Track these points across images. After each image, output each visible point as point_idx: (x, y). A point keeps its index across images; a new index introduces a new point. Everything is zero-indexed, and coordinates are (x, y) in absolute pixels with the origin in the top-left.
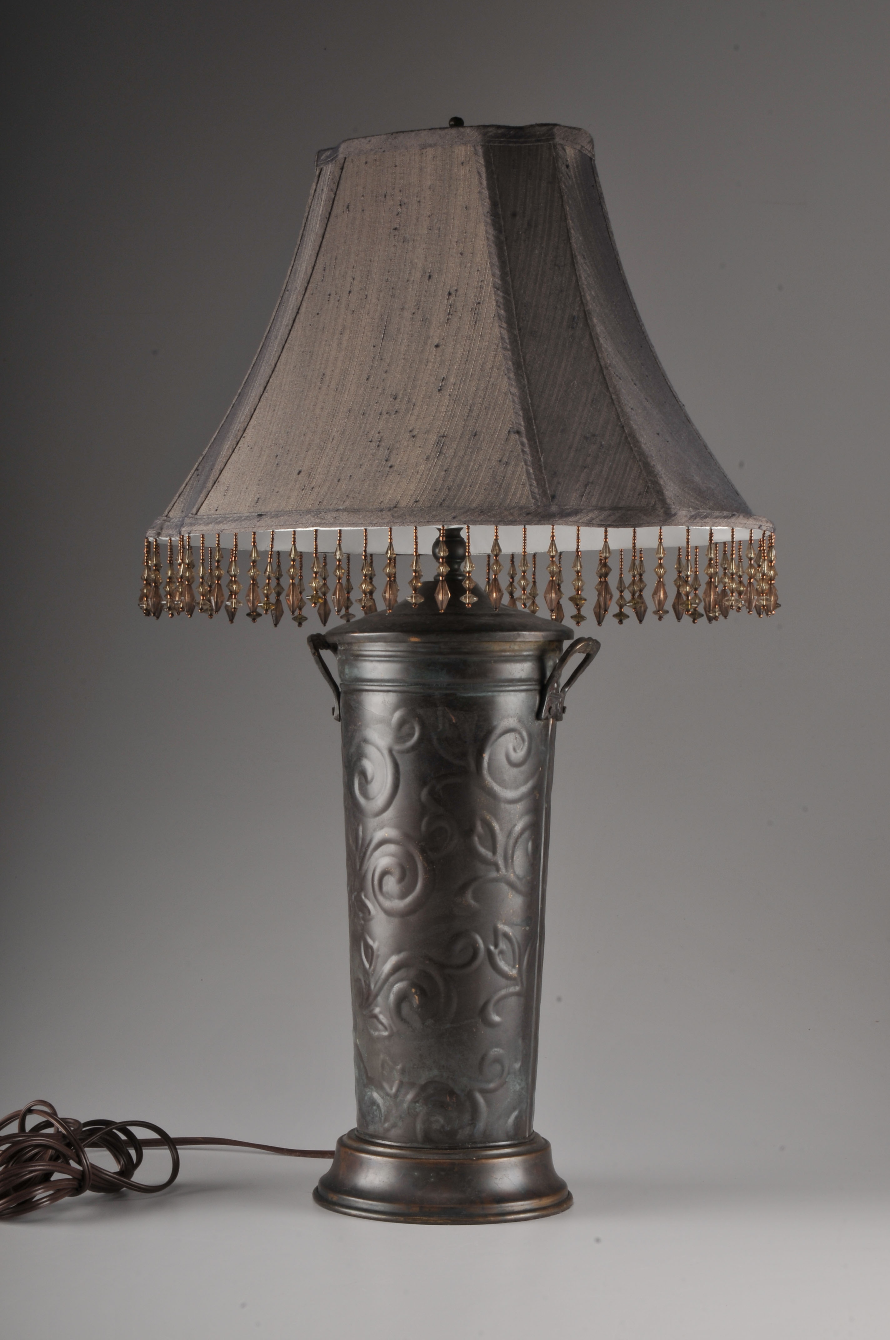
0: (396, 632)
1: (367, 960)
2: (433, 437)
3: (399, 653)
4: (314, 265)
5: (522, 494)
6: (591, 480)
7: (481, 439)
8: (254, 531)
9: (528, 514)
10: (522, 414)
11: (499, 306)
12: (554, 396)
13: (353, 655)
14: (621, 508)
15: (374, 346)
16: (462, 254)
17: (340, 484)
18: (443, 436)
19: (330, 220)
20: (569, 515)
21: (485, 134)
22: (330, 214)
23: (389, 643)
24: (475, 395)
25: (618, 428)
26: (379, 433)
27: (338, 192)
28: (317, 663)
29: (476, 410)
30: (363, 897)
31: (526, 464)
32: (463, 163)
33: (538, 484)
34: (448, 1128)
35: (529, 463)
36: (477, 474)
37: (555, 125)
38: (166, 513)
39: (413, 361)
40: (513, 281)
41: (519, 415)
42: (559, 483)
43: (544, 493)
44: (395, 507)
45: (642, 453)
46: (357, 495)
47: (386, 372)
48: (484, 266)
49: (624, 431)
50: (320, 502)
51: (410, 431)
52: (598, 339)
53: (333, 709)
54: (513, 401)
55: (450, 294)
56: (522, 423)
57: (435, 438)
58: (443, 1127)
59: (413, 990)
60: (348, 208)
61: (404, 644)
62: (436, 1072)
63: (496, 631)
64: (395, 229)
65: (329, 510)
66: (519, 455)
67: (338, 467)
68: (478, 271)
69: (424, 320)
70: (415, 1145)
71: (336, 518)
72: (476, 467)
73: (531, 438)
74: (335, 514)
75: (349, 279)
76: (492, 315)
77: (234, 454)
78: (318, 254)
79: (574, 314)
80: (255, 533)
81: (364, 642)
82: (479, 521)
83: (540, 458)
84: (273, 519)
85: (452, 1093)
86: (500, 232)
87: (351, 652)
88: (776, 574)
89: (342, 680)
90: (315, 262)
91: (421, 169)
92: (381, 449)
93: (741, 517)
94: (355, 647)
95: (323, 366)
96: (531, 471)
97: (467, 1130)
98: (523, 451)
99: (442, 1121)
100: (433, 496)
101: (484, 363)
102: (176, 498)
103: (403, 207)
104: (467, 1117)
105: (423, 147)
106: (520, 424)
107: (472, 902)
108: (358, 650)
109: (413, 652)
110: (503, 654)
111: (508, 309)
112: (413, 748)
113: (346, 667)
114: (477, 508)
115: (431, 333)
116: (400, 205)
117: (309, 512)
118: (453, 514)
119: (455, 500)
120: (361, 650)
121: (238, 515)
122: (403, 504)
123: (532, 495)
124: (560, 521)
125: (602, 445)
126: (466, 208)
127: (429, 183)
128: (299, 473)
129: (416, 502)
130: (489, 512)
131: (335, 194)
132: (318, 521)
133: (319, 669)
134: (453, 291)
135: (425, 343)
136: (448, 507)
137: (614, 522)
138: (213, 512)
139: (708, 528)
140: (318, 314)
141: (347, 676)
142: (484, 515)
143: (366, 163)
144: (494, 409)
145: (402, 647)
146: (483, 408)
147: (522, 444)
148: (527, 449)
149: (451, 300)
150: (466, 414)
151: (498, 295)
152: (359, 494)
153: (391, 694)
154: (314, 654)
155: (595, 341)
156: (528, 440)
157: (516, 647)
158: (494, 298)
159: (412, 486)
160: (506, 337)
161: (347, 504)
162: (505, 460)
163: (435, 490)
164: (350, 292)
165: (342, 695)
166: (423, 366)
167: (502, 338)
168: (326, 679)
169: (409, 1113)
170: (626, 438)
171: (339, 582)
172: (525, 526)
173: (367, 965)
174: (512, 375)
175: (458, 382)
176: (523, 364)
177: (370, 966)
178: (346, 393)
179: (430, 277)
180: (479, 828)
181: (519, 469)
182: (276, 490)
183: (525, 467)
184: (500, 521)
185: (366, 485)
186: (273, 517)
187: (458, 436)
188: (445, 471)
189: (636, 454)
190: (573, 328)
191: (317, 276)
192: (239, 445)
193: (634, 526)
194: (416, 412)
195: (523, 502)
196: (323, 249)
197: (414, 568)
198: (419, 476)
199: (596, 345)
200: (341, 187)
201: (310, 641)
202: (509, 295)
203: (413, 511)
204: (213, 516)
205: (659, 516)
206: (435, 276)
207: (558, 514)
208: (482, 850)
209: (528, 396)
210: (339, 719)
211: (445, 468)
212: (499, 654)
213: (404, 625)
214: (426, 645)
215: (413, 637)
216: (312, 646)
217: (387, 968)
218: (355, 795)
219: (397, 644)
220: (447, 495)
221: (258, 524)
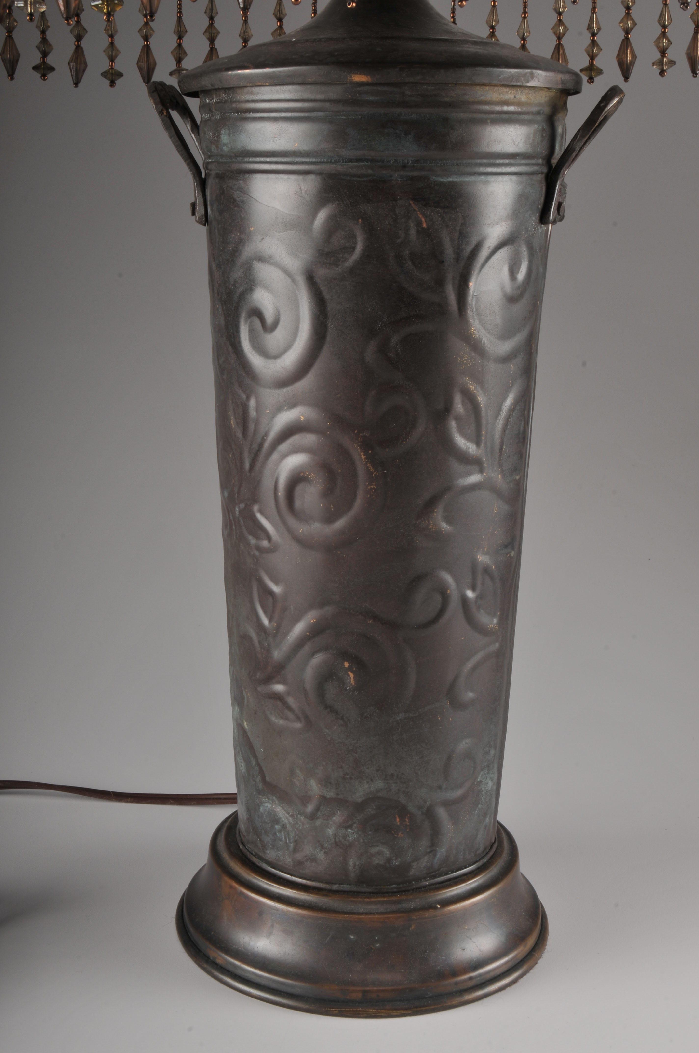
0: (327, 64)
1: (265, 612)
13: (239, 111)
23: (309, 87)
28: (167, 128)
30: (259, 516)
34: (396, 863)
53: (193, 206)
58: (389, 860)
59: (346, 664)
61: (338, 88)
62: (379, 784)
63: (498, 66)
70: (345, 887)
85: (403, 811)
87: (234, 105)
97: (424, 862)
99: (387, 852)
104: (424, 843)
107: (444, 526)
109: (352, 102)
110: (505, 108)
112: (352, 271)
113: (223, 132)
133: (171, 138)
141: (225, 148)
145: (334, 92)
153: (312, 177)
154: (161, 112)
157: (524, 98)
165: (211, 183)
169: (336, 842)
173: (266, 621)
177: (270, 621)
180: (459, 406)
201: (153, 92)
208: (462, 442)
210: (205, 220)
212: (498, 108)
213: (336, 53)
214: (380, 88)
215: (357, 74)
216: (158, 100)
217: (299, 628)
218: (242, 351)
219: (324, 88)
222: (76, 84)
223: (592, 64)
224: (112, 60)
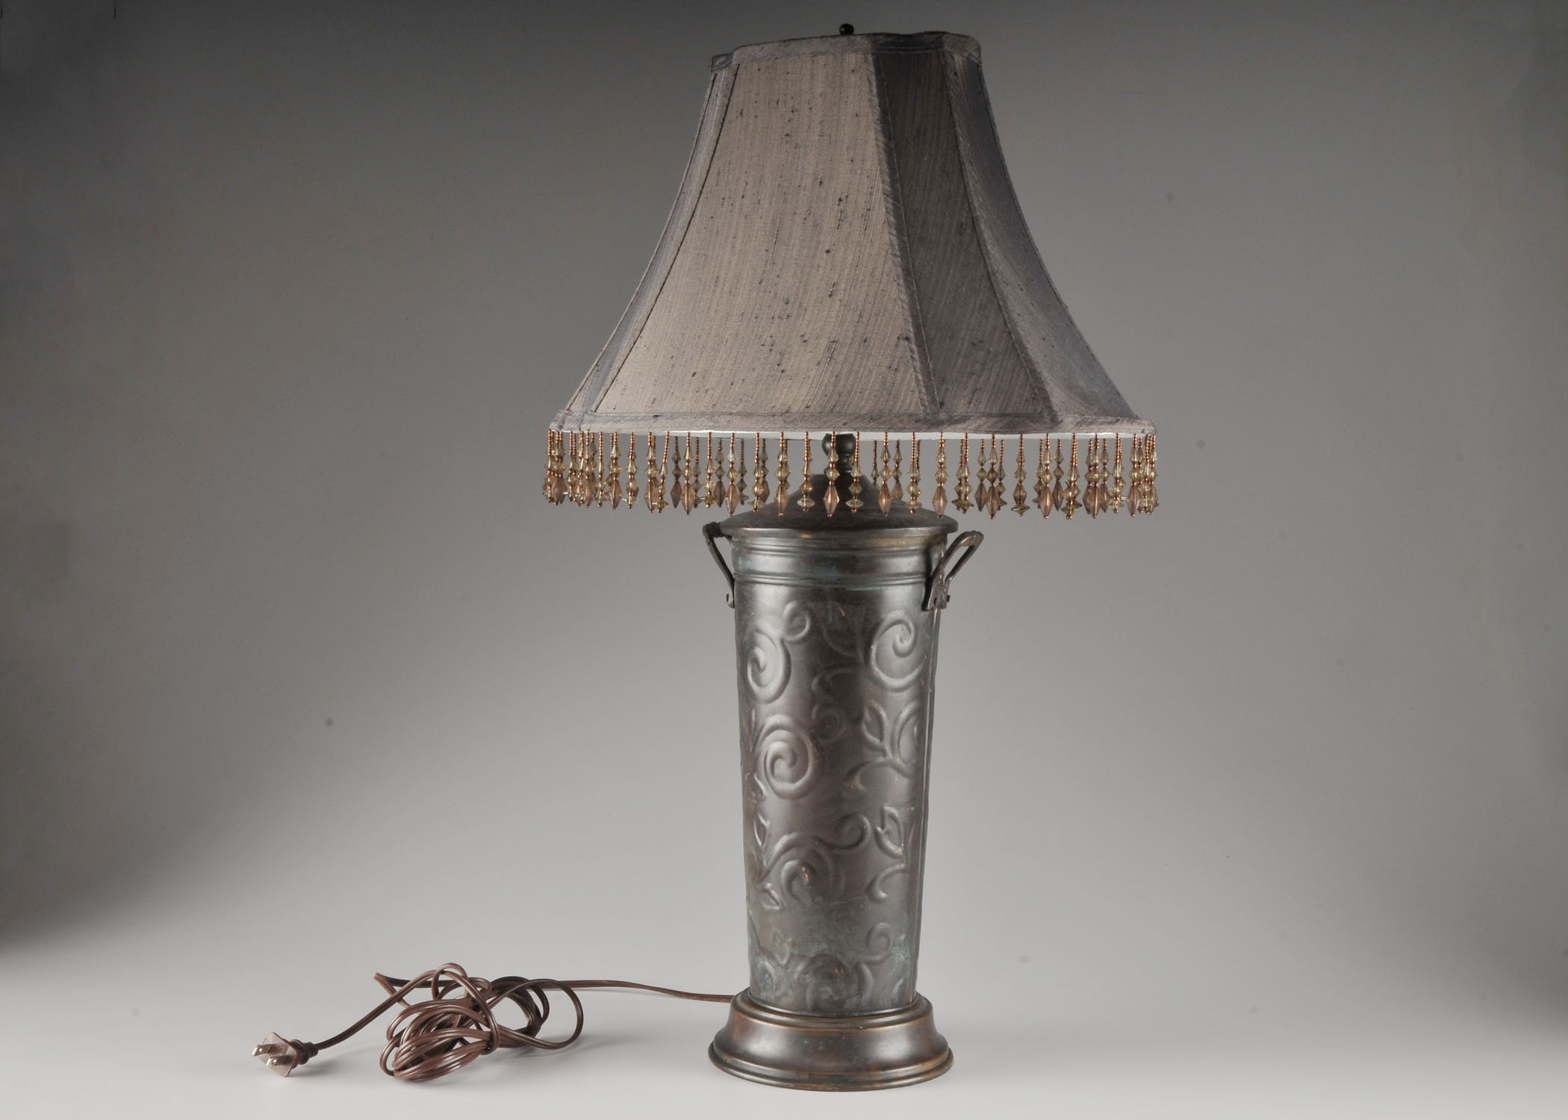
0: (788, 528)
1: (760, 839)
2: (824, 342)
3: (790, 548)
4: (709, 170)
5: (911, 401)
6: (979, 387)
7: (871, 345)
8: (650, 431)
9: (917, 421)
10: (911, 321)
11: (889, 213)
12: (943, 303)
13: (746, 548)
14: (1008, 415)
15: (766, 251)
16: (852, 161)
17: (733, 387)
18: (834, 342)
19: (724, 125)
20: (957, 422)
21: (875, 42)
22: (724, 119)
23: (781, 538)
24: (865, 301)
25: (1005, 335)
26: (771, 337)
27: (732, 98)
28: (712, 553)
29: (866, 316)
30: (756, 778)
31: (915, 371)
32: (853, 71)
33: (927, 391)
34: (836, 998)
35: (918, 370)
36: (867, 380)
37: (944, 33)
38: (568, 406)
39: (804, 266)
40: (902, 188)
41: (908, 321)
42: (947, 390)
43: (933, 400)
44: (787, 412)
45: (1029, 360)
46: (750, 399)
47: (778, 276)
48: (874, 173)
49: (1011, 337)
50: (714, 405)
51: (802, 336)
52: (986, 246)
53: (728, 596)
54: (903, 308)
55: (840, 200)
56: (911, 329)
57: (826, 343)
58: (831, 997)
59: (804, 869)
60: (741, 113)
61: (795, 540)
62: (825, 946)
64: (787, 135)
65: (722, 413)
66: (908, 361)
67: (731, 370)
68: (868, 177)
69: (816, 225)
70: (804, 1013)
72: (866, 373)
73: (920, 345)
74: (728, 418)
75: (743, 184)
76: (882, 222)
78: (712, 158)
79: (963, 220)
80: (651, 433)
81: (757, 536)
83: (929, 365)
84: (668, 421)
85: (840, 965)
86: (890, 139)
87: (746, 545)
88: (1156, 475)
89: (735, 570)
90: (710, 166)
91: (812, 76)
92: (773, 353)
93: (1125, 422)
94: (748, 541)
95: (717, 269)
96: (920, 377)
97: (855, 1000)
98: (912, 357)
99: (830, 991)
100: (824, 401)
101: (874, 269)
102: (577, 391)
103: (795, 113)
104: (854, 987)
105: (815, 54)
106: (909, 331)
107: (860, 786)
108: (751, 543)
109: (805, 548)
110: (891, 549)
111: (897, 216)
112: (804, 639)
113: (739, 558)
114: (866, 414)
115: (822, 238)
116: (792, 111)
117: (703, 414)
118: (844, 421)
119: (846, 406)
120: (753, 544)
121: (635, 415)
122: (794, 409)
123: (921, 402)
124: (948, 429)
125: (989, 352)
126: (857, 115)
127: (820, 90)
128: (694, 374)
129: (808, 407)
130: (878, 419)
131: (729, 100)
132: (712, 424)
133: (713, 555)
134: (843, 197)
135: (816, 248)
136: (839, 413)
137: (1001, 428)
138: (611, 410)
139: (1093, 434)
140: (712, 217)
141: (741, 567)
142: (873, 421)
143: (759, 70)
144: (884, 315)
145: (793, 543)
146: (873, 314)
147: (912, 351)
148: (916, 356)
149: (842, 206)
150: (857, 320)
151: (888, 202)
152: (751, 397)
153: (783, 587)
154: (709, 544)
155: (983, 247)
156: (917, 347)
157: (904, 543)
158: (883, 205)
159: (804, 391)
160: (895, 243)
161: (740, 407)
162: (895, 366)
163: (826, 395)
164: (743, 197)
165: (735, 584)
166: (814, 271)
167: (892, 245)
168: (720, 567)
169: (799, 983)
170: (1013, 344)
171: (732, 484)
173: (760, 843)
174: (901, 281)
175: (848, 287)
176: (912, 270)
177: (763, 843)
178: (739, 296)
179: (821, 183)
180: (867, 716)
181: (908, 376)
182: (672, 391)
183: (914, 373)
184: (890, 428)
185: (758, 389)
186: (669, 418)
187: (849, 342)
188: (836, 376)
189: (1023, 360)
190: (961, 234)
191: (711, 180)
192: (636, 345)
193: (1021, 433)
194: (807, 317)
195: (912, 409)
196: (716, 154)
197: (805, 473)
198: (810, 382)
199: (984, 252)
200: (735, 93)
201: (704, 529)
202: (899, 202)
203: (804, 416)
204: (612, 415)
205: (1046, 423)
206: (826, 183)
207: (947, 421)
208: (870, 737)
209: (917, 303)
210: (733, 606)
211: (835, 374)
212: (887, 549)
214: (818, 541)
215: (805, 533)
216: (707, 534)
217: (778, 846)
218: (748, 682)
219: (788, 540)
220: (838, 401)
221: (654, 425)
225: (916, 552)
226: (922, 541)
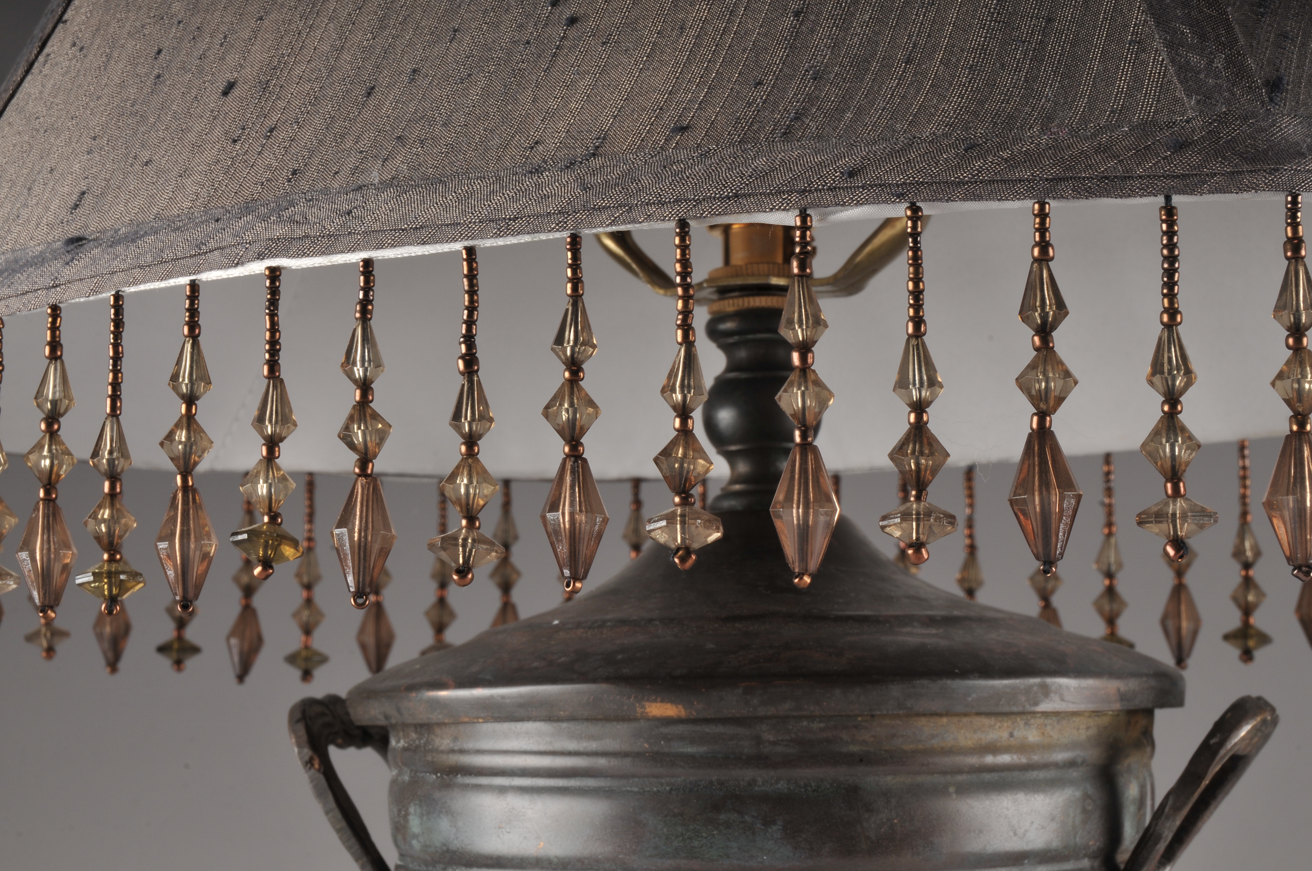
0: (594, 681)
3: (602, 762)
5: (1137, 81)
8: (52, 301)
9: (1180, 146)
13: (437, 769)
17: (372, 102)
23: (564, 725)
28: (319, 795)
33: (1203, 37)
36: (931, 15)
42: (1284, 36)
44: (594, 155)
46: (438, 129)
50: (294, 173)
61: (622, 728)
63: (965, 674)
71: (349, 213)
77: (29, 77)
80: (55, 310)
81: (473, 722)
82: (961, 183)
84: (119, 251)
87: (429, 758)
89: (402, 855)
94: (443, 741)
100: (750, 104)
108: (453, 751)
109: (657, 757)
110: (989, 759)
113: (412, 810)
118: (847, 162)
119: (849, 115)
120: (462, 752)
122: (625, 140)
123: (1185, 82)
128: (230, 87)
129: (683, 129)
132: (281, 235)
133: (327, 813)
136: (821, 139)
141: (414, 842)
145: (614, 737)
152: (444, 125)
154: (309, 763)
157: (1033, 736)
161: (400, 163)
163: (760, 83)
168: (349, 848)
172: (1168, 198)
182: (145, 155)
184: (1058, 180)
185: (474, 93)
186: (119, 243)
188: (797, 14)
192: (47, 50)
195: (1148, 106)
198: (687, 42)
201: (298, 721)
203: (667, 163)
213: (620, 657)
214: (709, 729)
215: (655, 701)
216: (305, 738)
219: (593, 729)
220: (811, 99)
221: (67, 273)
222: (241, 677)
223: (1246, 625)
224: (308, 631)
225: (1074, 774)
226: (1092, 732)
